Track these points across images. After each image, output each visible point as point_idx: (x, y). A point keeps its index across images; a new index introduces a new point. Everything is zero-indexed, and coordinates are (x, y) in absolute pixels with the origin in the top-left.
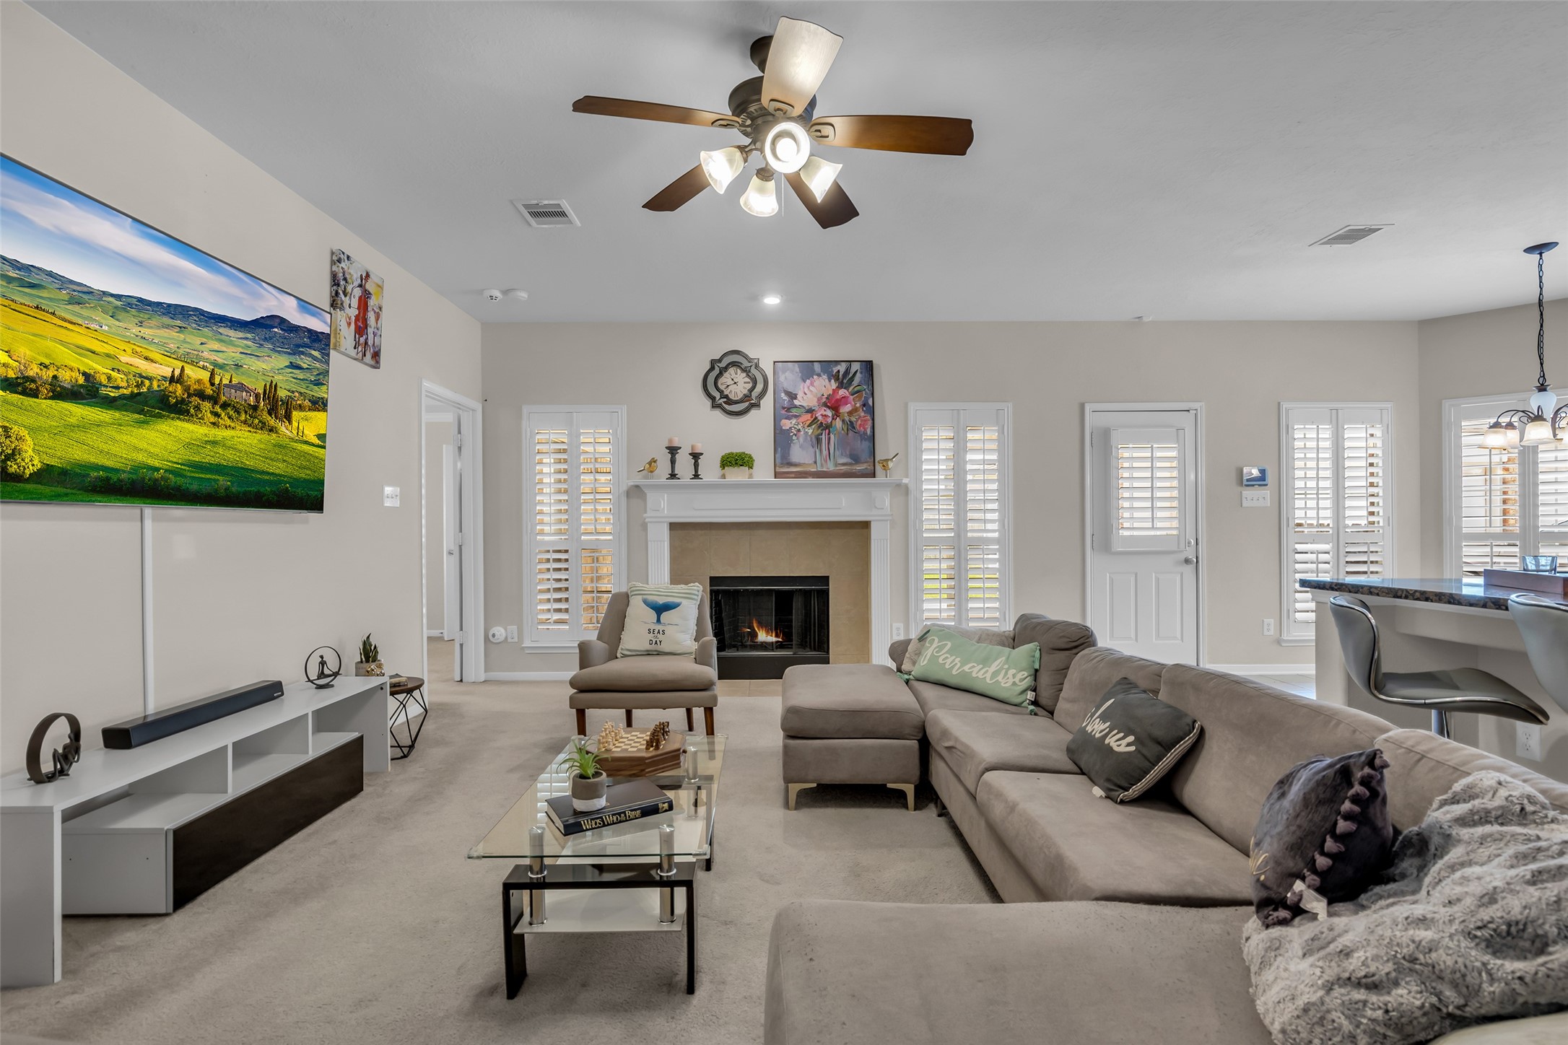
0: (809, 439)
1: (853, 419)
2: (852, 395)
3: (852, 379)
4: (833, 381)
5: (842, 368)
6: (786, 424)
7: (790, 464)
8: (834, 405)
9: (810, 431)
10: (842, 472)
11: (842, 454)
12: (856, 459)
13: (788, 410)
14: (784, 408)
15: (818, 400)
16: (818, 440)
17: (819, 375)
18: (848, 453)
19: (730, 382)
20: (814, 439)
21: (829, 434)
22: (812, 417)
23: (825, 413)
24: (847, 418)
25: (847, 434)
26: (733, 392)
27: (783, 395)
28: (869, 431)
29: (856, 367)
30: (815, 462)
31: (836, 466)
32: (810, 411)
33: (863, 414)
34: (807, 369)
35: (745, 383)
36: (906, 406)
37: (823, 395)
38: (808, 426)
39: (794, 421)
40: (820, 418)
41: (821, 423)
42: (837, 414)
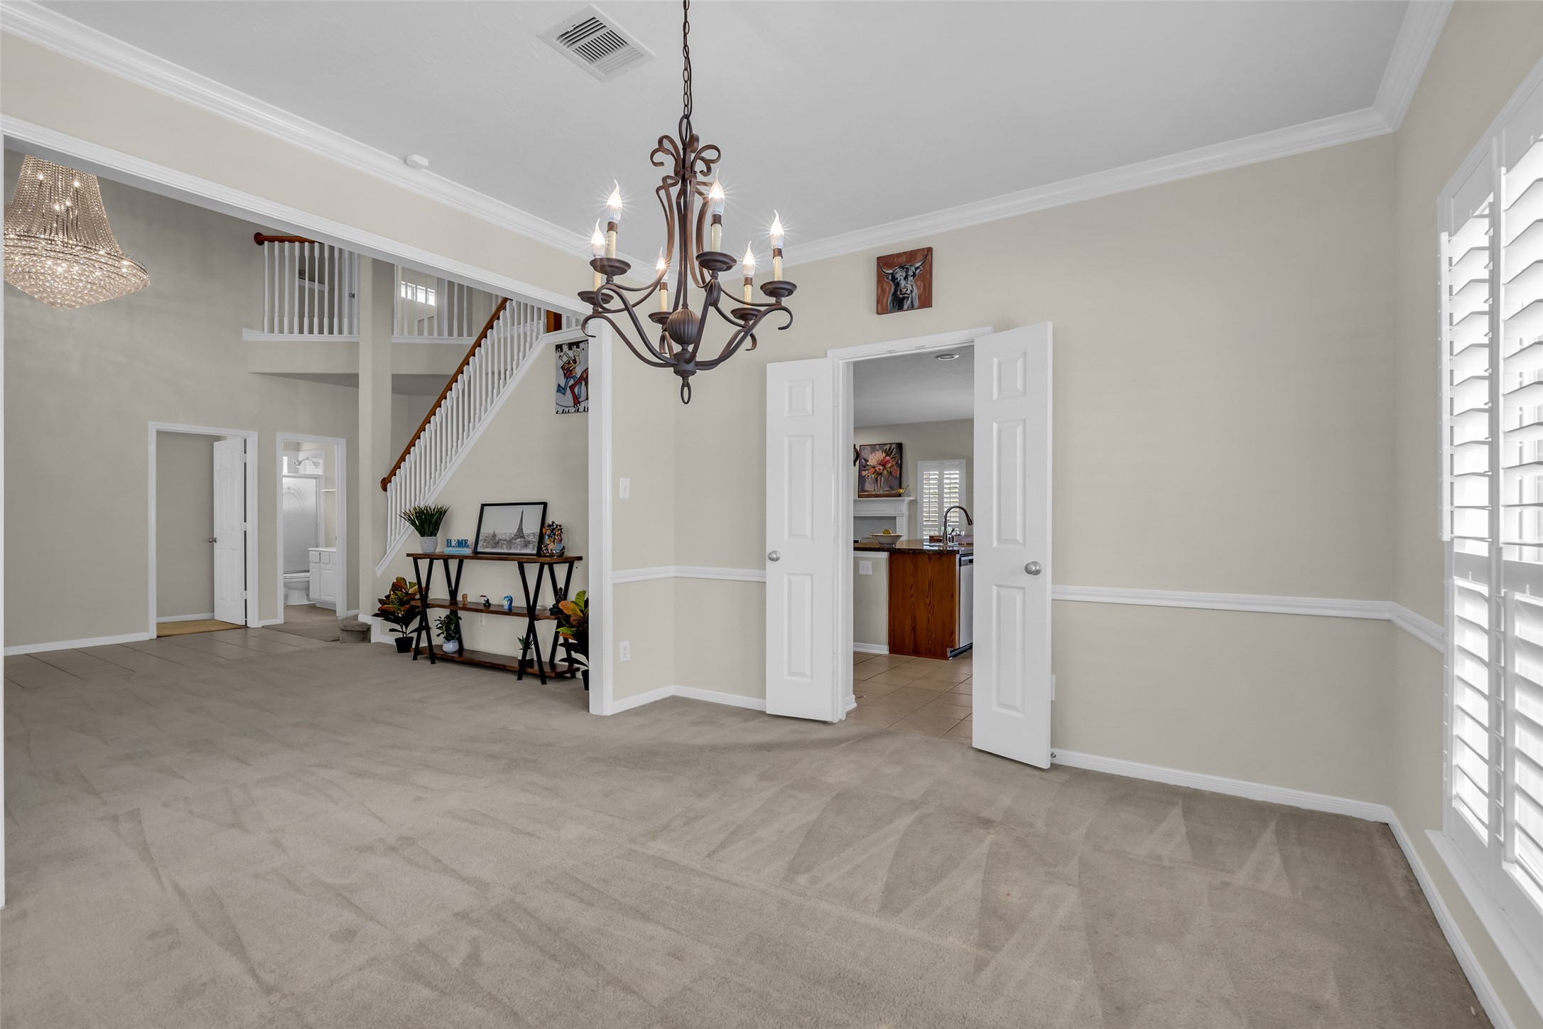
0: (873, 480)
1: (893, 470)
2: (893, 459)
3: (892, 451)
4: (884, 453)
5: (888, 447)
6: (864, 473)
7: (865, 491)
8: (883, 464)
9: (873, 476)
10: (888, 494)
11: (887, 487)
12: (892, 488)
13: (865, 467)
15: (878, 462)
16: (877, 480)
17: (878, 451)
18: (889, 486)
20: (875, 480)
21: (881, 477)
22: (874, 470)
23: (880, 468)
24: (890, 470)
25: (890, 477)
27: (863, 460)
28: (898, 476)
29: (894, 446)
30: (875, 490)
31: (884, 492)
32: (874, 467)
33: (897, 468)
34: (874, 448)
36: (917, 463)
37: (879, 460)
38: (873, 474)
39: (867, 472)
40: (878, 470)
41: (878, 472)
42: (885, 468)
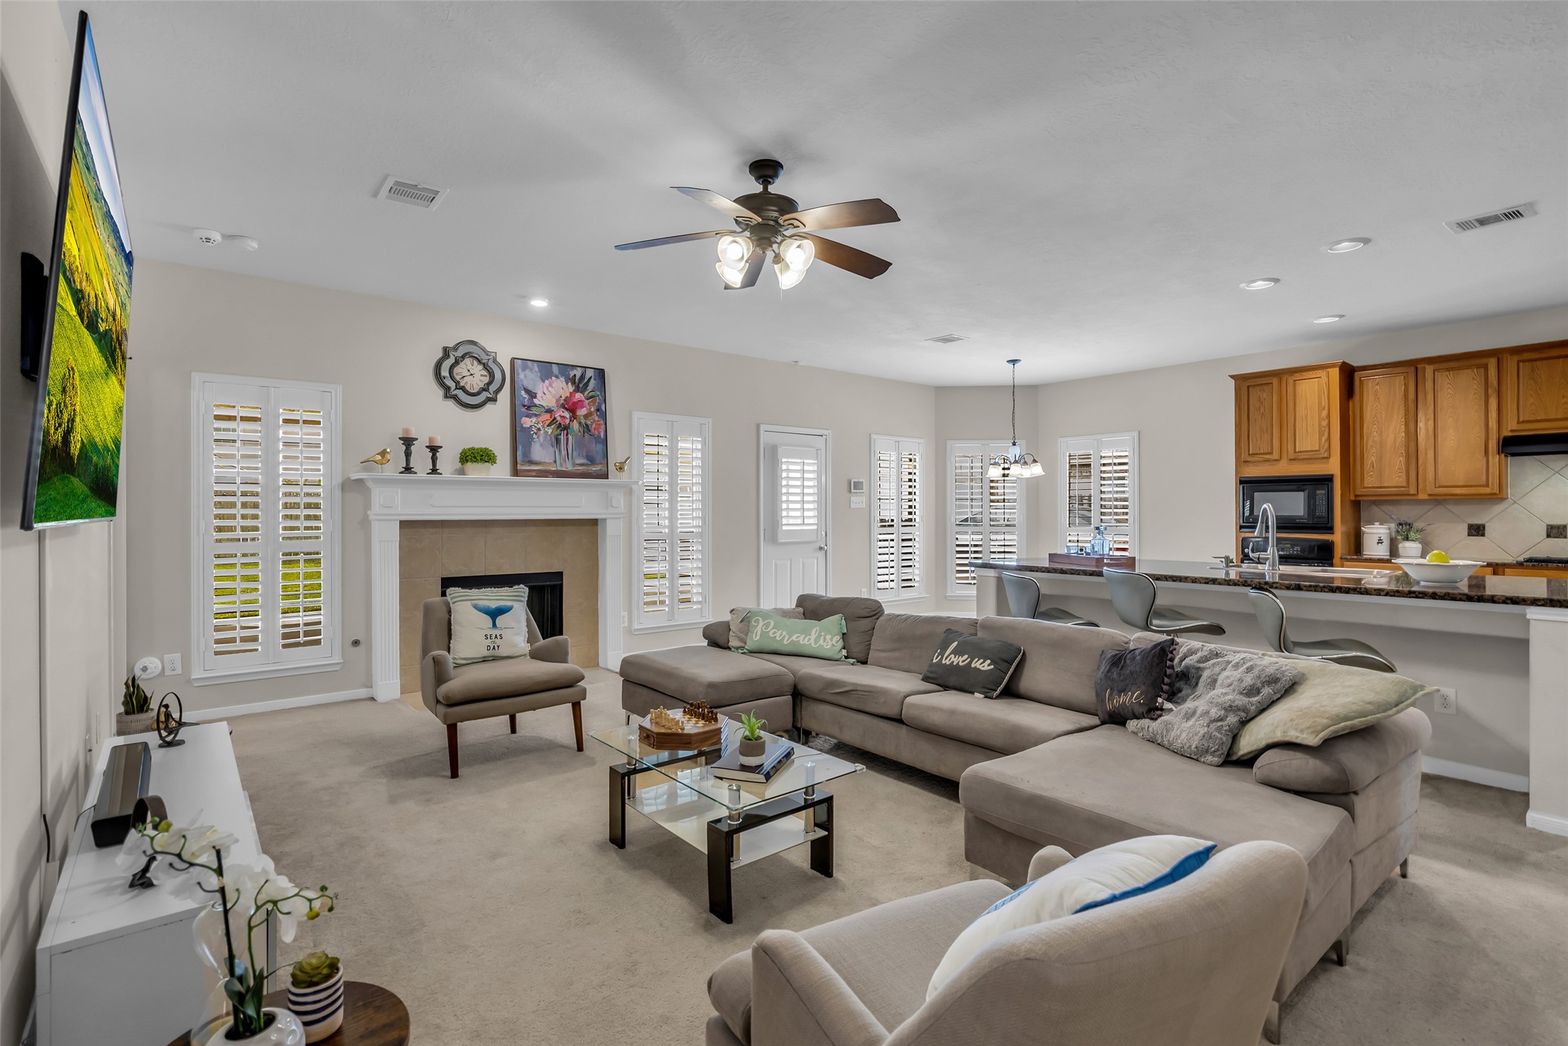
0: (549, 438)
1: (589, 423)
2: (588, 399)
3: (587, 384)
4: (570, 384)
5: (578, 373)
6: (527, 422)
7: (531, 462)
8: (571, 407)
9: (550, 431)
10: (579, 472)
11: (579, 455)
12: (592, 461)
13: (528, 408)
14: (524, 406)
15: (557, 401)
16: (558, 441)
17: (557, 377)
18: (584, 454)
19: (466, 373)
20: (553, 439)
21: (567, 435)
22: (551, 417)
23: (563, 414)
24: (583, 421)
25: (584, 436)
26: (469, 385)
27: (523, 392)
28: (602, 435)
29: (590, 373)
30: (555, 462)
31: (574, 466)
32: (549, 411)
33: (597, 419)
34: (546, 369)
35: (482, 375)
36: (631, 417)
37: (561, 397)
38: (548, 426)
39: (534, 420)
40: (558, 419)
41: (560, 424)
42: (574, 416)
